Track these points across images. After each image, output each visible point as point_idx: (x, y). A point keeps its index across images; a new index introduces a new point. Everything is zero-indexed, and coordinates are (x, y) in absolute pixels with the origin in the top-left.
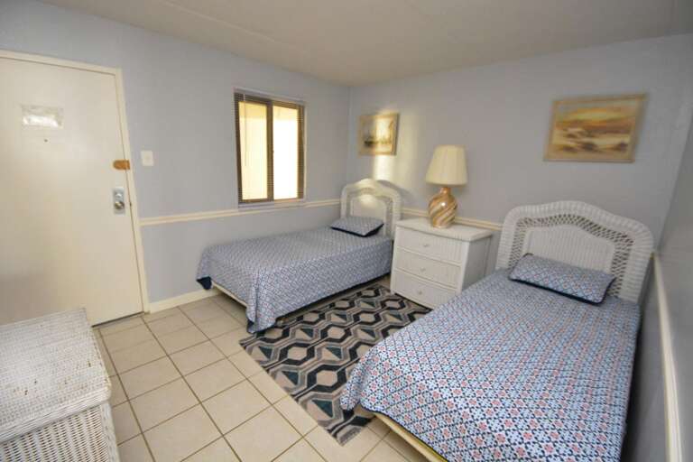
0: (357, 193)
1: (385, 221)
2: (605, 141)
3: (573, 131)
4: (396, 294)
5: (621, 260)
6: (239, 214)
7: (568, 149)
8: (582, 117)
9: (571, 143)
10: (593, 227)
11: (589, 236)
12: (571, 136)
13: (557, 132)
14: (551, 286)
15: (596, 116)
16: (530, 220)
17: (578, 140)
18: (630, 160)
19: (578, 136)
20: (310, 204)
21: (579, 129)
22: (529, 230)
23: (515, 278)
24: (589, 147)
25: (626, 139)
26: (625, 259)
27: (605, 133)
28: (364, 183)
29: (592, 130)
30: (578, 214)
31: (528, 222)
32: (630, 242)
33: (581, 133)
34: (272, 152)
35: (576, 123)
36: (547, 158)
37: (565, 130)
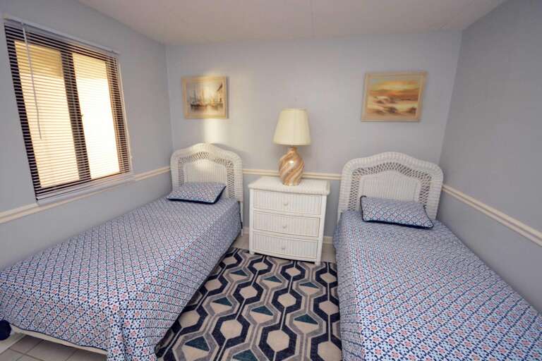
0: (191, 158)
1: (226, 184)
2: (402, 106)
3: (382, 98)
4: (256, 254)
5: (425, 191)
6: (39, 209)
7: (379, 112)
8: (387, 87)
9: (380, 107)
10: (406, 171)
11: (405, 177)
12: (380, 102)
13: (371, 99)
14: (396, 221)
15: (397, 87)
16: (362, 169)
17: (385, 106)
18: (418, 121)
19: (384, 102)
20: (139, 177)
21: (386, 97)
22: (363, 178)
23: (368, 220)
24: (392, 111)
25: (415, 105)
26: (427, 190)
27: (403, 100)
28: (197, 148)
29: (393, 98)
30: (396, 162)
31: (360, 171)
32: (430, 178)
33: (386, 100)
34: (79, 116)
35: (382, 92)
36: (363, 120)
37: (376, 97)
